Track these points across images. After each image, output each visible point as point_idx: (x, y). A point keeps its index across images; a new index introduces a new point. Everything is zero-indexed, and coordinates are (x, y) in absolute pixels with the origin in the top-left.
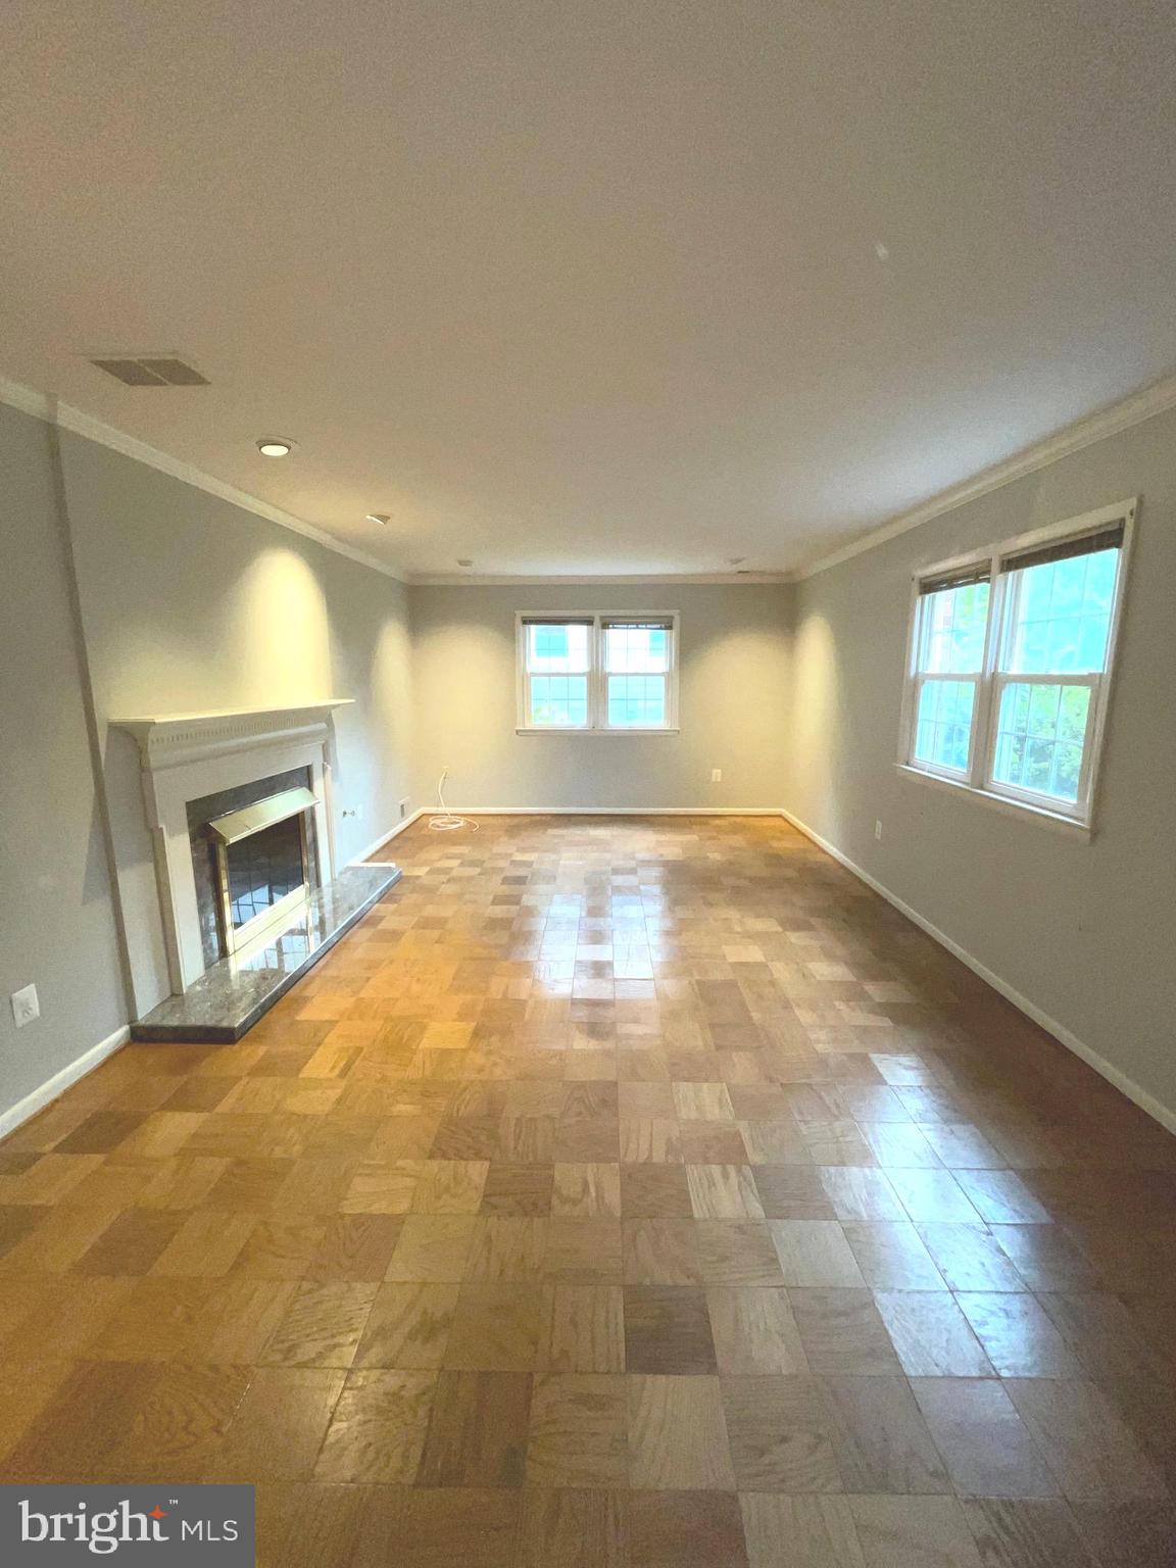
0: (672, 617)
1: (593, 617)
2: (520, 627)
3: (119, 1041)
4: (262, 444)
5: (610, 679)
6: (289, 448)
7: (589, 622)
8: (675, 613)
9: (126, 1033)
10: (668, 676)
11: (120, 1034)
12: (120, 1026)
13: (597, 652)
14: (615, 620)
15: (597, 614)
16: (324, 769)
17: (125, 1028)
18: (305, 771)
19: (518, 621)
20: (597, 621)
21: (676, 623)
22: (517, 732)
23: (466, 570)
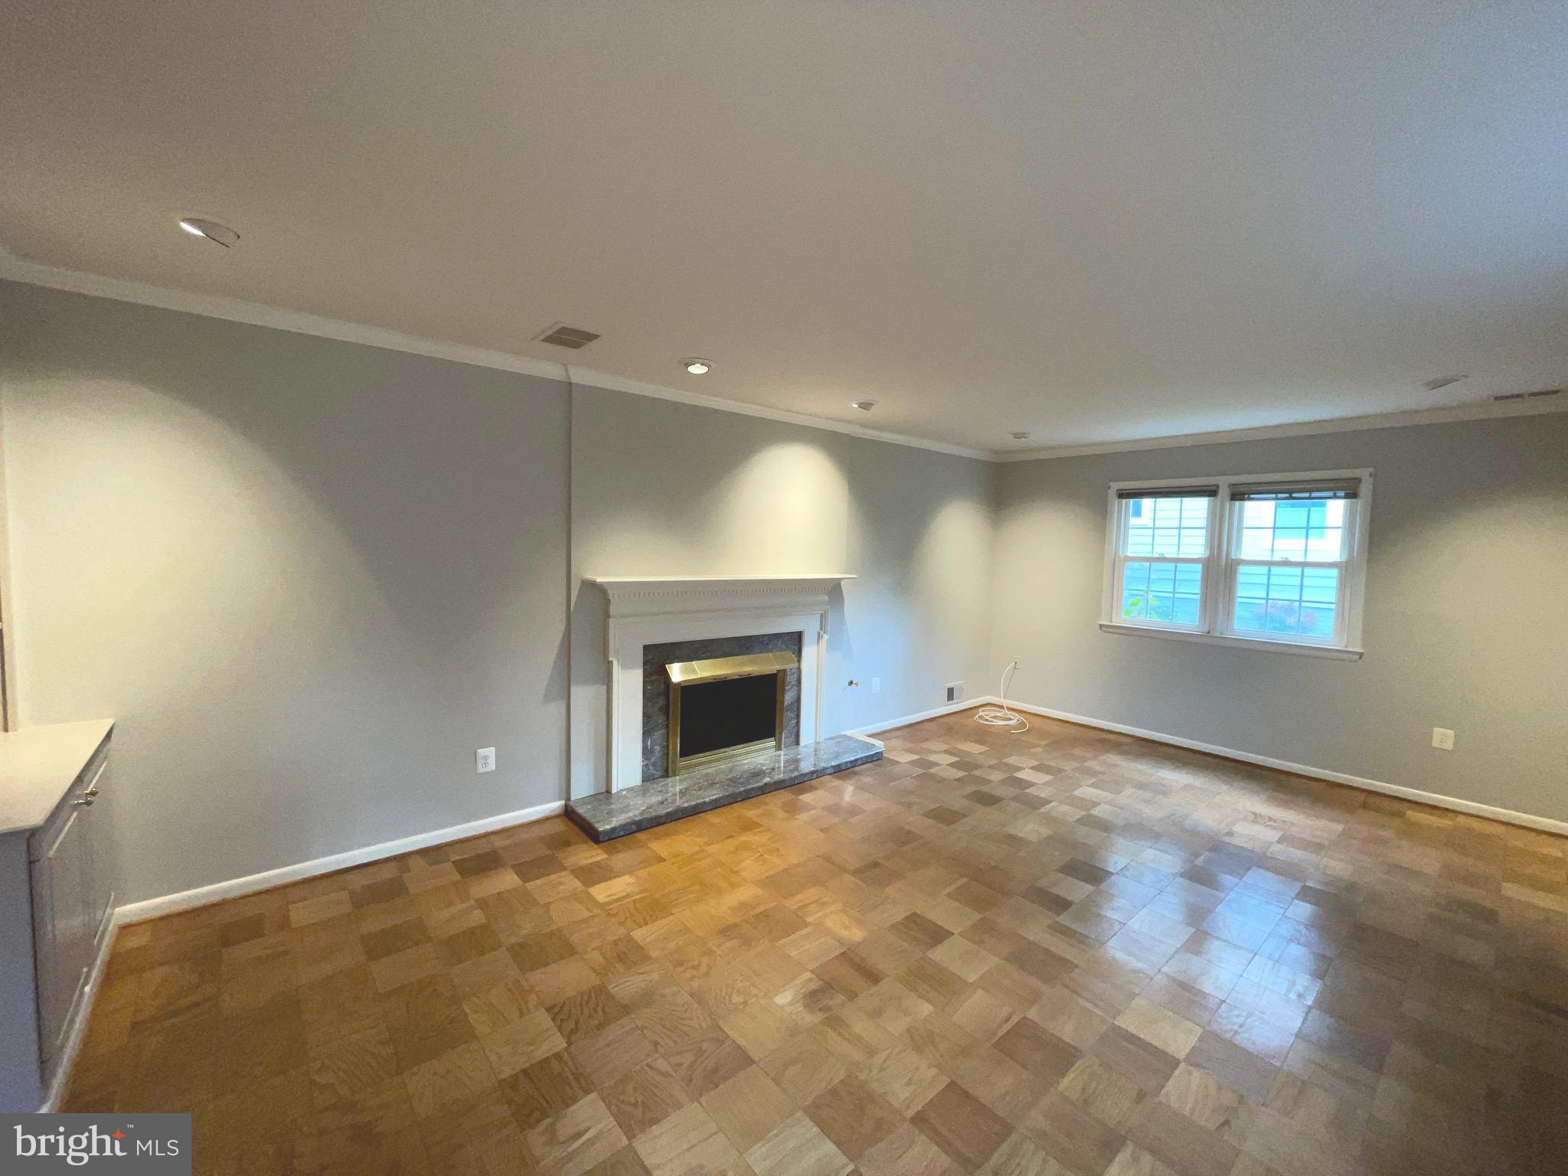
0: (1359, 480)
1: (1218, 486)
2: (1116, 502)
3: (555, 809)
4: (688, 365)
5: (1242, 569)
6: (709, 366)
7: (1210, 492)
8: (1364, 474)
9: (560, 806)
10: (1346, 568)
11: (555, 806)
12: (560, 799)
13: (1220, 531)
14: (1254, 489)
15: (1224, 482)
16: (819, 637)
17: (563, 802)
18: (796, 636)
19: (1112, 494)
20: (1224, 492)
21: (1365, 488)
22: (1101, 626)
23: (1022, 443)
